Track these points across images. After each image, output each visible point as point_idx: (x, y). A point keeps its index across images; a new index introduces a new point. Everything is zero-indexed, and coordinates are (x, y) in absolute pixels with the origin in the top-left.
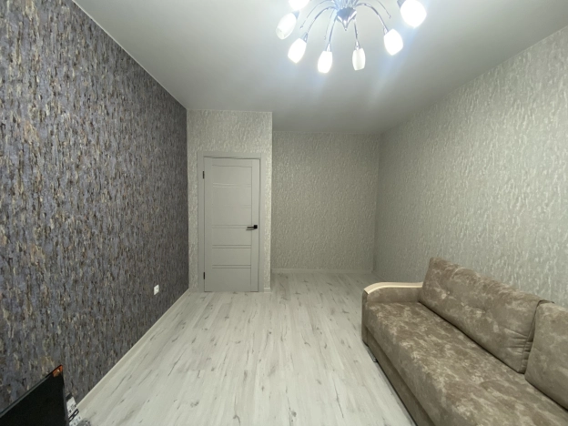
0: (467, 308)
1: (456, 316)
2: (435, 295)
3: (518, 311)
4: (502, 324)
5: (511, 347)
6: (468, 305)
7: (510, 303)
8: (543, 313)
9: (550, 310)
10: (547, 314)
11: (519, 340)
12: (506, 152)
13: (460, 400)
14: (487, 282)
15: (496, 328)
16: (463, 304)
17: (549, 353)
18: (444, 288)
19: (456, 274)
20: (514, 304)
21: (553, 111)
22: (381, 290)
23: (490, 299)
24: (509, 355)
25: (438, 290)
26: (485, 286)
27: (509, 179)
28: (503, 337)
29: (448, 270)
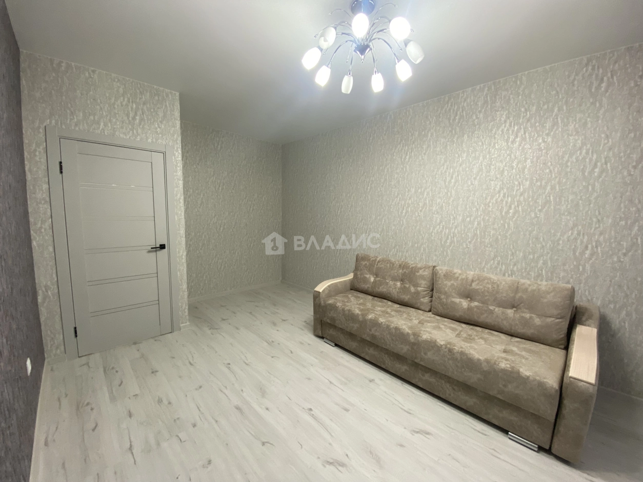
0: (391, 283)
1: (385, 290)
2: (366, 280)
3: (423, 276)
4: (416, 285)
5: (422, 298)
6: (392, 281)
7: (418, 272)
8: (438, 272)
9: (441, 270)
10: (440, 272)
11: (426, 292)
12: (396, 176)
13: (421, 333)
14: (400, 263)
15: (413, 289)
16: (388, 281)
17: (445, 293)
18: (371, 274)
19: (379, 262)
20: (421, 272)
21: (424, 152)
22: (329, 286)
23: (405, 272)
24: (422, 303)
25: (368, 276)
26: (400, 266)
27: (398, 194)
28: (417, 293)
29: (373, 260)
